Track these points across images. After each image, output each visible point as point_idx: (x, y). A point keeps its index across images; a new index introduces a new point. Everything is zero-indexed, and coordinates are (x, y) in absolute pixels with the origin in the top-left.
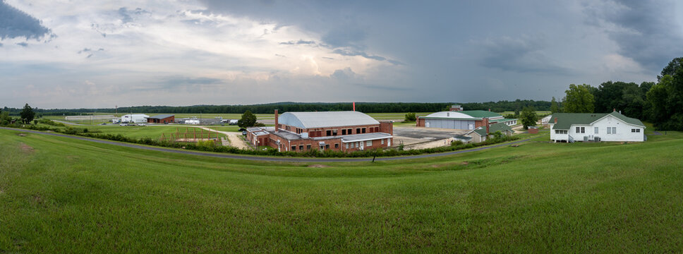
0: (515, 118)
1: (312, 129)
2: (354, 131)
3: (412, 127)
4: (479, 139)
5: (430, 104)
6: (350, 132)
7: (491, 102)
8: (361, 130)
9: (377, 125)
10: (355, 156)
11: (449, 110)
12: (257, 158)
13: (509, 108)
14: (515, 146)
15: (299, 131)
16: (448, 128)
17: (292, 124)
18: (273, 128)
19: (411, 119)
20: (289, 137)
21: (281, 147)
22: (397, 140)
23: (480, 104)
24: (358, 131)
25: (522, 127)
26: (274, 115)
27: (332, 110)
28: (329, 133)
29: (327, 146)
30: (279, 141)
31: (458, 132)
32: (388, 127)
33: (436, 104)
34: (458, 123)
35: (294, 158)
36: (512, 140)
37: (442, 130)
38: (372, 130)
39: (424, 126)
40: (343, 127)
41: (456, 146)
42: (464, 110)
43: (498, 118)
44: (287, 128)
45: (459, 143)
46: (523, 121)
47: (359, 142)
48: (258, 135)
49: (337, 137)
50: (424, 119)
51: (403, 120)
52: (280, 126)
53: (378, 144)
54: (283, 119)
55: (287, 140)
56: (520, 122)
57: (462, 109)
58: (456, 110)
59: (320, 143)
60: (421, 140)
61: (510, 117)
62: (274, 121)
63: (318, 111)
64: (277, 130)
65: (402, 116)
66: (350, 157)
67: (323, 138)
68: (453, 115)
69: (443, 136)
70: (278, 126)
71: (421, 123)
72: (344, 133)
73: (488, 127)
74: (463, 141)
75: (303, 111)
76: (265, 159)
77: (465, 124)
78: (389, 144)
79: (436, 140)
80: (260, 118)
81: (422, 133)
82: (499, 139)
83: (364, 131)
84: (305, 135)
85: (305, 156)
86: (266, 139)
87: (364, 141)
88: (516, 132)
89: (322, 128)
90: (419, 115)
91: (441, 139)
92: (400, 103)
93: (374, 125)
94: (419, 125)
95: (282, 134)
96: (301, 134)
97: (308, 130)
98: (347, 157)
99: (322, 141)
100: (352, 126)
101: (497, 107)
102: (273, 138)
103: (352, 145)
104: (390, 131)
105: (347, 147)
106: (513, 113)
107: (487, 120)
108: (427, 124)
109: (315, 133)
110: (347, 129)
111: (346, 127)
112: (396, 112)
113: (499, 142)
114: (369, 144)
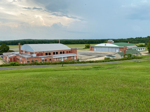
0: (145, 47)
1: (38, 52)
2: (59, 53)
3: (88, 51)
4: (119, 57)
5: (98, 40)
6: (57, 53)
7: (131, 38)
8: (62, 53)
9: (70, 50)
10: (55, 64)
11: (106, 43)
12: (3, 68)
13: (142, 41)
14: (138, 62)
15: (32, 53)
16: (105, 51)
17: (28, 50)
18: (18, 53)
19: (88, 47)
20: (26, 57)
21: (22, 62)
22: (79, 57)
23: (125, 39)
24: (61, 53)
25: (148, 52)
26: (18, 46)
27: (51, 43)
28: (46, 54)
29: (46, 60)
30: (21, 59)
31: (109, 54)
32: (75, 51)
33: (101, 40)
34: (110, 49)
35: (24, 66)
36: (138, 58)
37: (102, 52)
38: (67, 52)
39: (93, 50)
40: (53, 51)
41: (107, 60)
42: (114, 42)
43: (133, 46)
44: (26, 52)
45: (108, 59)
46: (149, 48)
47: (61, 58)
48: (9, 56)
49: (51, 56)
50: (93, 47)
51: (84, 48)
52: (22, 51)
53: (70, 59)
54: (23, 47)
55: (25, 58)
56: (147, 49)
57: (113, 42)
58: (110, 42)
59: (42, 59)
60: (91, 57)
61: (142, 46)
62: (18, 49)
63: (45, 43)
64: (20, 53)
65: (84, 46)
66: (53, 64)
67: (44, 56)
68: (108, 45)
69: (101, 55)
70: (21, 51)
71: (92, 48)
72: (54, 53)
73: (125, 51)
74: (111, 58)
75: (37, 43)
76: (7, 68)
77: (114, 49)
78: (75, 59)
79: (98, 57)
80: (11, 48)
81: (92, 53)
82: (130, 57)
83: (64, 53)
84: (34, 55)
85: (30, 65)
86: (14, 58)
87: (63, 57)
88: (143, 54)
89: (43, 52)
90: (91, 45)
91: (100, 56)
92: (84, 40)
93: (68, 50)
94: (91, 50)
95: (23, 55)
96: (33, 55)
97: (36, 53)
98: (52, 64)
99: (43, 58)
100: (58, 51)
101: (134, 41)
102: (18, 57)
103: (58, 59)
104: (76, 53)
105: (55, 60)
106: (144, 44)
107: (126, 48)
108: (95, 49)
109: (40, 54)
110: (56, 52)
111: (55, 51)
112: (82, 44)
113: (130, 59)
114: (66, 59)
